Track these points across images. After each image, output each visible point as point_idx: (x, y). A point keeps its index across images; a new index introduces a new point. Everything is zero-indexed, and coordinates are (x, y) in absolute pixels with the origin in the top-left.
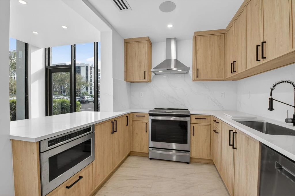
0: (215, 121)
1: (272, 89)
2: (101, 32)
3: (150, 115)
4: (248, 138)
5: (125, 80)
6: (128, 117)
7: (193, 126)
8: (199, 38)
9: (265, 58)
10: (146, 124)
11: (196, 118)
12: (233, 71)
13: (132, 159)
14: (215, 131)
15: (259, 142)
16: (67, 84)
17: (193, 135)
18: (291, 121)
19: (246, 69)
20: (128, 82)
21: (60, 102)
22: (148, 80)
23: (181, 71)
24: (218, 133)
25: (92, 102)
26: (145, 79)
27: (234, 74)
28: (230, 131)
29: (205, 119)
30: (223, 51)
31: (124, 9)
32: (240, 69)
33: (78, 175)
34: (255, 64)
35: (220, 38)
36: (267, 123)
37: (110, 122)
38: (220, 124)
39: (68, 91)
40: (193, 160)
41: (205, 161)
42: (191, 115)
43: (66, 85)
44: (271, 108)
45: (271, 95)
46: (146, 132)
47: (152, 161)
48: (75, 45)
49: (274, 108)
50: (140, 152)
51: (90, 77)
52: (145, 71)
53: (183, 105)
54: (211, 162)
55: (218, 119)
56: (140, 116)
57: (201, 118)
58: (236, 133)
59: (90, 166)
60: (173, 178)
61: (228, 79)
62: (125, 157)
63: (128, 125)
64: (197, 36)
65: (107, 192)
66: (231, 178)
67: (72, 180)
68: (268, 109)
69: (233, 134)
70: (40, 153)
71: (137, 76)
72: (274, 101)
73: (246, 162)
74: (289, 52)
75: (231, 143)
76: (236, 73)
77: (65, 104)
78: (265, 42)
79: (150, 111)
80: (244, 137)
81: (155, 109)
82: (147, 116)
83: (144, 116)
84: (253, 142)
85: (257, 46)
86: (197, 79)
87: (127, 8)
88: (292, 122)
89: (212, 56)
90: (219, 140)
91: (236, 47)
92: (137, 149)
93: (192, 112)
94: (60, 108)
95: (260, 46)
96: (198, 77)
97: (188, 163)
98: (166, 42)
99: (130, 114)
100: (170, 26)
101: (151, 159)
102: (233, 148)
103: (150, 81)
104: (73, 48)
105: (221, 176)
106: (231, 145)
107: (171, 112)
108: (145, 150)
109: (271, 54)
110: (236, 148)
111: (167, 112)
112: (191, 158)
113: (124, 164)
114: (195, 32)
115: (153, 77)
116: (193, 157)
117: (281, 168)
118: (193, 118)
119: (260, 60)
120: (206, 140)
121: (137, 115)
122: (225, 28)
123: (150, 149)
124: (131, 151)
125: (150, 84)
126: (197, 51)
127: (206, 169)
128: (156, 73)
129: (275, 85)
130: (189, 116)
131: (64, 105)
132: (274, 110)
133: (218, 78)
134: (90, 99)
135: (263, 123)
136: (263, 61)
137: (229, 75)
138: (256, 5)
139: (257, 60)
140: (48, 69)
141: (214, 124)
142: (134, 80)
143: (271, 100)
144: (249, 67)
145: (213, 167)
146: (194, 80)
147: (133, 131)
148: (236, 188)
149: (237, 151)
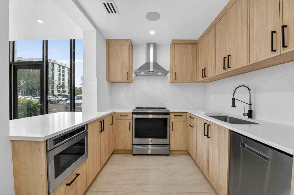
0: (190, 117)
1: (235, 91)
2: (84, 31)
3: (134, 113)
4: (220, 128)
5: (107, 81)
6: (112, 116)
7: (172, 123)
8: (176, 46)
9: (230, 67)
10: (130, 122)
11: (174, 116)
12: (204, 76)
13: (116, 157)
14: (190, 125)
15: (229, 129)
16: (23, 82)
17: (172, 130)
18: (247, 114)
19: (215, 75)
20: (110, 82)
21: (25, 102)
22: (130, 81)
23: (161, 73)
24: (193, 127)
25: (56, 102)
26: (127, 79)
27: (205, 78)
28: (205, 124)
29: (182, 116)
30: (195, 58)
31: (112, 12)
32: (210, 74)
33: (75, 173)
34: (222, 72)
35: (193, 47)
36: (230, 118)
37: (99, 121)
38: (195, 119)
39: (24, 89)
40: (172, 152)
41: (182, 152)
42: (170, 113)
43: (21, 83)
44: (234, 106)
45: (234, 96)
46: (130, 130)
47: (135, 156)
48: (47, 41)
49: (235, 105)
50: (123, 149)
51: (52, 74)
52: (127, 72)
53: (162, 104)
54: (187, 153)
55: (194, 116)
56: (123, 115)
57: (179, 115)
58: (210, 125)
59: (84, 164)
60: (157, 169)
61: (200, 82)
62: (110, 155)
63: (112, 124)
64: (175, 43)
65: (98, 188)
66: (206, 162)
67: (71, 177)
68: (232, 106)
69: (207, 126)
70: (47, 151)
71: (119, 76)
72: (235, 100)
73: (219, 146)
74: (247, 65)
75: (206, 134)
76: (207, 78)
77: (32, 104)
78: (230, 55)
79: (134, 110)
80: (216, 128)
81: (136, 108)
82: (131, 115)
83: (128, 115)
84: (224, 130)
85: (224, 58)
86: (175, 81)
87: (115, 12)
88: (247, 116)
89: (186, 62)
90: (194, 133)
91: (207, 56)
92: (121, 147)
93: (171, 110)
94: (25, 109)
95: (226, 58)
96: (175, 80)
97: (168, 155)
98: (146, 46)
99: (114, 113)
100: (152, 33)
101: (134, 155)
102: (208, 137)
103: (131, 82)
104: (45, 44)
105: (197, 162)
106: (206, 135)
107: (153, 110)
108: (129, 147)
109: (235, 65)
110: (210, 137)
111: (149, 110)
112: (170, 151)
113: (109, 162)
114: (173, 40)
115: (134, 79)
116: (172, 150)
117: (244, 146)
118: (172, 115)
119: (226, 69)
120: (182, 134)
121: (120, 114)
122: (197, 39)
123: (133, 145)
124: (114, 150)
125: (131, 85)
126: (175, 57)
127: (184, 159)
128: (137, 74)
129: (237, 88)
130: (168, 114)
131: (30, 106)
132: (235, 107)
133: (191, 81)
134: (53, 99)
135: (227, 117)
136: (228, 70)
137: (200, 78)
138: (223, 25)
139: (224, 69)
140: (12, 65)
141: (190, 120)
142: (116, 80)
143: (234, 99)
144: (217, 74)
145: (188, 157)
146: (172, 82)
147: (116, 130)
148: (210, 168)
149: (210, 139)
